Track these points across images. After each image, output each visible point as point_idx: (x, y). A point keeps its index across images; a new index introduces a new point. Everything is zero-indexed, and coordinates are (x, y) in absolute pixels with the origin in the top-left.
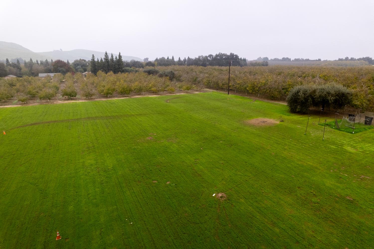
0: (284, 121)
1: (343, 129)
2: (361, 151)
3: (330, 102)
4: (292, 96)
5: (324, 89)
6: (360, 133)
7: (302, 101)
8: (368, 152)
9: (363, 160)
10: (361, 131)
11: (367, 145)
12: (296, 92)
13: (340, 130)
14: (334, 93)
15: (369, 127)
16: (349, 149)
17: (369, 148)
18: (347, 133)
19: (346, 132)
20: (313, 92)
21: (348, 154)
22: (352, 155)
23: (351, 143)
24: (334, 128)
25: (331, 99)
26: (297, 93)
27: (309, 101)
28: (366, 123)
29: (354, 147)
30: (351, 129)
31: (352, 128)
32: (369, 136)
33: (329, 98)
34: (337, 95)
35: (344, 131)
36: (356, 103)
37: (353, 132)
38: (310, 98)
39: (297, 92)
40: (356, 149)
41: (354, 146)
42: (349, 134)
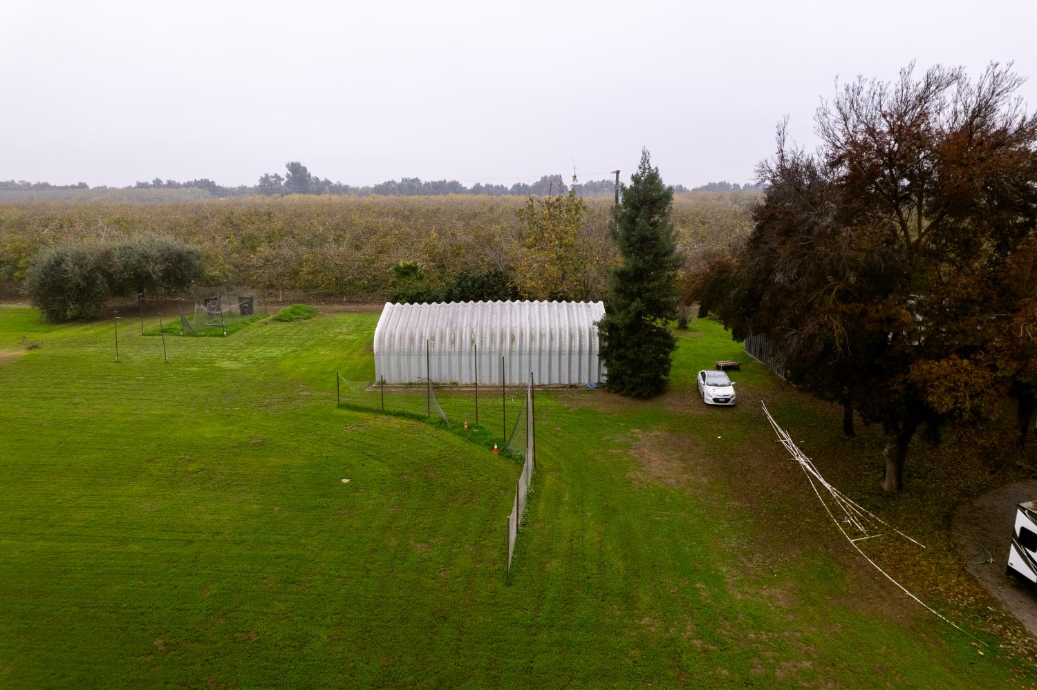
0: (39, 346)
1: (202, 331)
2: (250, 363)
3: (154, 277)
4: (43, 276)
5: (131, 248)
6: (238, 334)
7: (78, 285)
8: (263, 361)
9: (258, 374)
10: (238, 329)
11: (258, 350)
12: (53, 264)
13: (197, 336)
14: (158, 256)
15: (251, 318)
16: (226, 364)
17: (262, 353)
18: (213, 338)
19: (210, 336)
20: (102, 257)
21: (228, 373)
22: (235, 373)
23: (228, 354)
24: (182, 335)
25: (156, 269)
26: (57, 265)
27: (98, 282)
28: (243, 313)
29: (235, 359)
30: (218, 329)
31: (219, 326)
32: (256, 334)
33: (150, 269)
34: (167, 260)
35: (205, 336)
36: (214, 273)
37: (225, 333)
38: (99, 275)
39: (55, 262)
40: (241, 361)
41: (235, 357)
42: (219, 339)
